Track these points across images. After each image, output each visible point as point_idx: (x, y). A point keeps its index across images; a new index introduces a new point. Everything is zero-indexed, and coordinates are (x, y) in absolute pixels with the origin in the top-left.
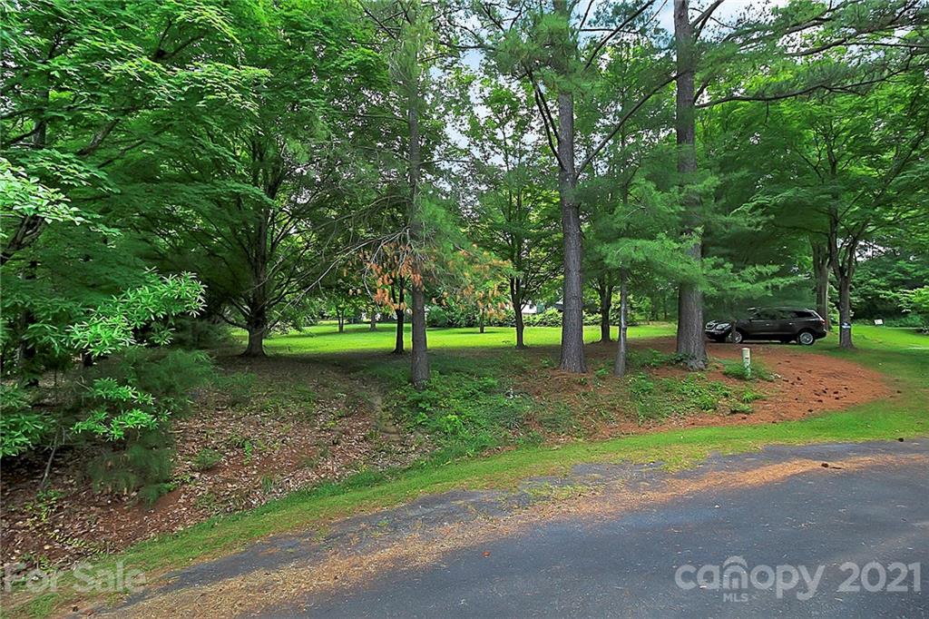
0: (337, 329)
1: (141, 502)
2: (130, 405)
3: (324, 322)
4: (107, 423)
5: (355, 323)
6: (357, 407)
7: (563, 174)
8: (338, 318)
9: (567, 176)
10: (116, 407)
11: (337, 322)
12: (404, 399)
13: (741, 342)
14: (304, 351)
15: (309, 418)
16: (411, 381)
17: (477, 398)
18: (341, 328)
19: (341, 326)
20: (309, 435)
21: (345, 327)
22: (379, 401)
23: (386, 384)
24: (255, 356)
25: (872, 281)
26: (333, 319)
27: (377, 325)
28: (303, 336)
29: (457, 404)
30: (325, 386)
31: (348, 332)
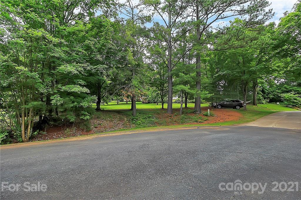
0: (117, 103)
1: (87, 131)
2: (87, 115)
3: (113, 101)
4: (84, 117)
5: (122, 102)
6: (121, 120)
7: (168, 69)
8: (117, 100)
9: (169, 69)
10: (85, 115)
11: (117, 101)
12: (131, 118)
13: (221, 108)
14: (109, 109)
15: (112, 121)
16: (132, 115)
17: (147, 119)
18: (118, 103)
19: (118, 102)
20: (112, 124)
21: (119, 103)
22: (126, 119)
23: (127, 116)
24: (98, 110)
25: (277, 91)
26: (115, 100)
27: (128, 102)
28: (108, 105)
29: (142, 120)
30: (115, 115)
31: (120, 104)
